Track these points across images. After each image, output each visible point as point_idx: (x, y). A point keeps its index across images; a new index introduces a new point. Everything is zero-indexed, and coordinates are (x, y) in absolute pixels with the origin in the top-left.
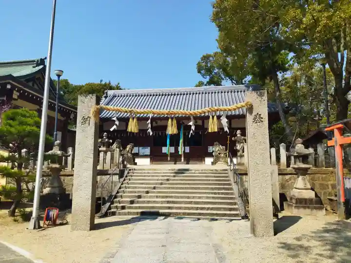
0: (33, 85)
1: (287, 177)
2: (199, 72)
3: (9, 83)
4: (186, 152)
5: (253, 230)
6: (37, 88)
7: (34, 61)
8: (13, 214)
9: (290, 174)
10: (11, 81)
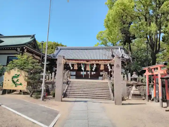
0: (30, 46)
3: (24, 47)
5: (115, 103)
6: (37, 50)
7: (31, 36)
8: (31, 96)
10: (25, 46)
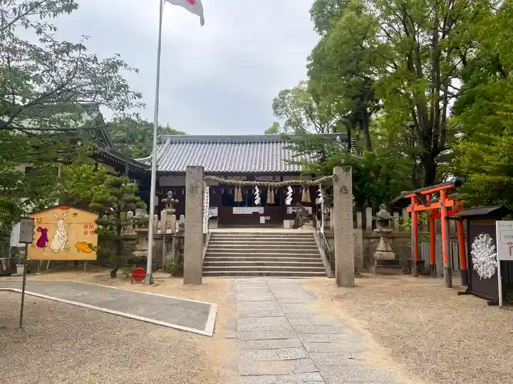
1: (372, 241)
9: (374, 238)
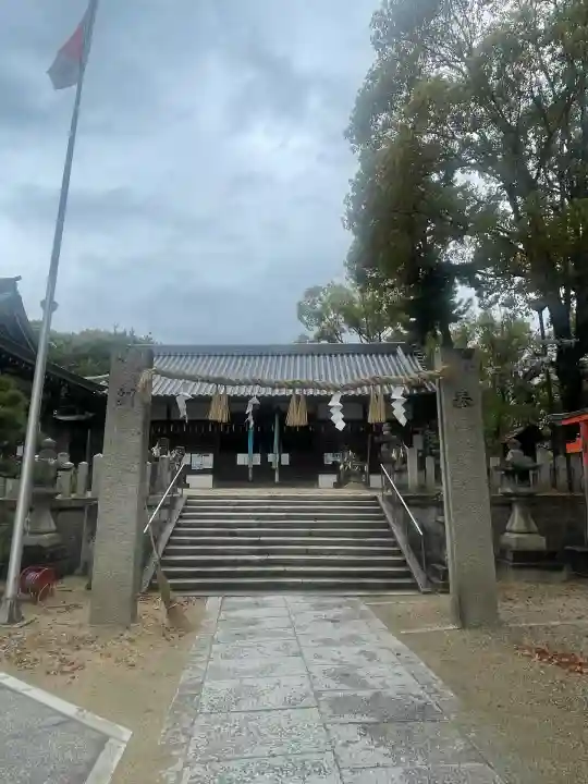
2: (300, 318)
4: (283, 463)
